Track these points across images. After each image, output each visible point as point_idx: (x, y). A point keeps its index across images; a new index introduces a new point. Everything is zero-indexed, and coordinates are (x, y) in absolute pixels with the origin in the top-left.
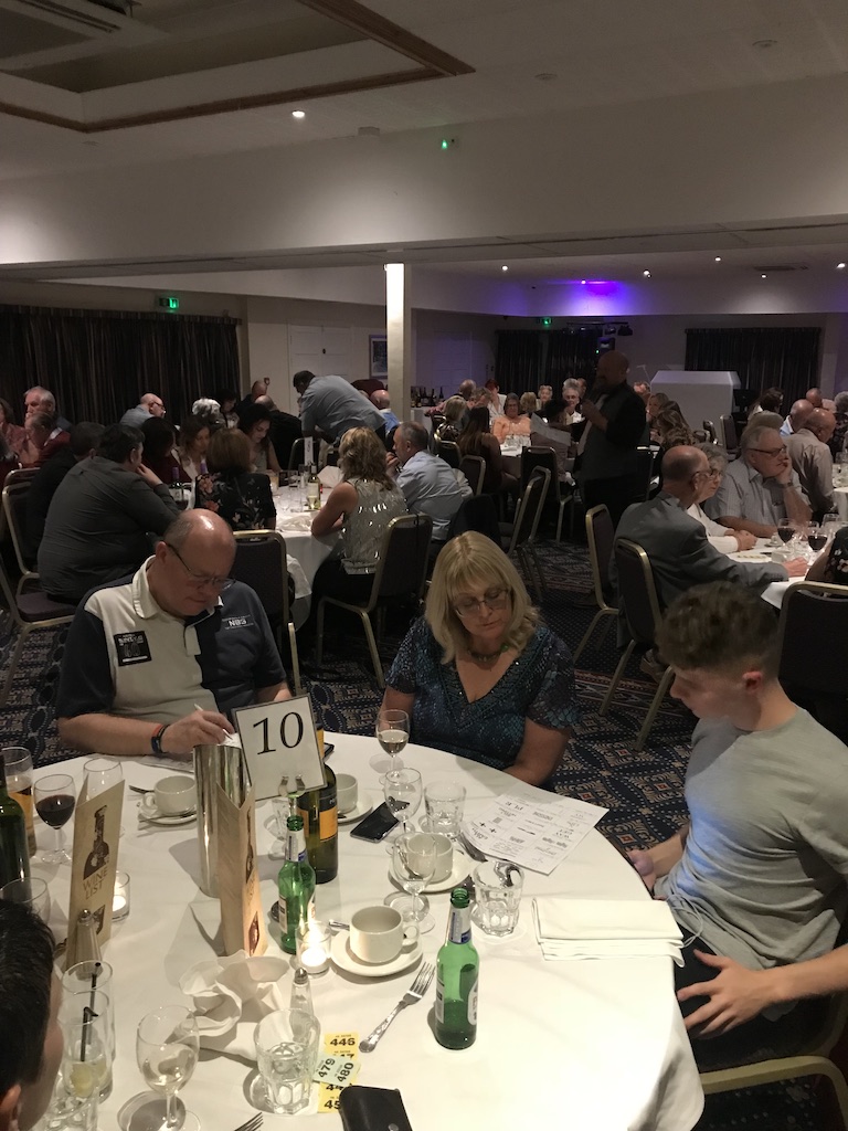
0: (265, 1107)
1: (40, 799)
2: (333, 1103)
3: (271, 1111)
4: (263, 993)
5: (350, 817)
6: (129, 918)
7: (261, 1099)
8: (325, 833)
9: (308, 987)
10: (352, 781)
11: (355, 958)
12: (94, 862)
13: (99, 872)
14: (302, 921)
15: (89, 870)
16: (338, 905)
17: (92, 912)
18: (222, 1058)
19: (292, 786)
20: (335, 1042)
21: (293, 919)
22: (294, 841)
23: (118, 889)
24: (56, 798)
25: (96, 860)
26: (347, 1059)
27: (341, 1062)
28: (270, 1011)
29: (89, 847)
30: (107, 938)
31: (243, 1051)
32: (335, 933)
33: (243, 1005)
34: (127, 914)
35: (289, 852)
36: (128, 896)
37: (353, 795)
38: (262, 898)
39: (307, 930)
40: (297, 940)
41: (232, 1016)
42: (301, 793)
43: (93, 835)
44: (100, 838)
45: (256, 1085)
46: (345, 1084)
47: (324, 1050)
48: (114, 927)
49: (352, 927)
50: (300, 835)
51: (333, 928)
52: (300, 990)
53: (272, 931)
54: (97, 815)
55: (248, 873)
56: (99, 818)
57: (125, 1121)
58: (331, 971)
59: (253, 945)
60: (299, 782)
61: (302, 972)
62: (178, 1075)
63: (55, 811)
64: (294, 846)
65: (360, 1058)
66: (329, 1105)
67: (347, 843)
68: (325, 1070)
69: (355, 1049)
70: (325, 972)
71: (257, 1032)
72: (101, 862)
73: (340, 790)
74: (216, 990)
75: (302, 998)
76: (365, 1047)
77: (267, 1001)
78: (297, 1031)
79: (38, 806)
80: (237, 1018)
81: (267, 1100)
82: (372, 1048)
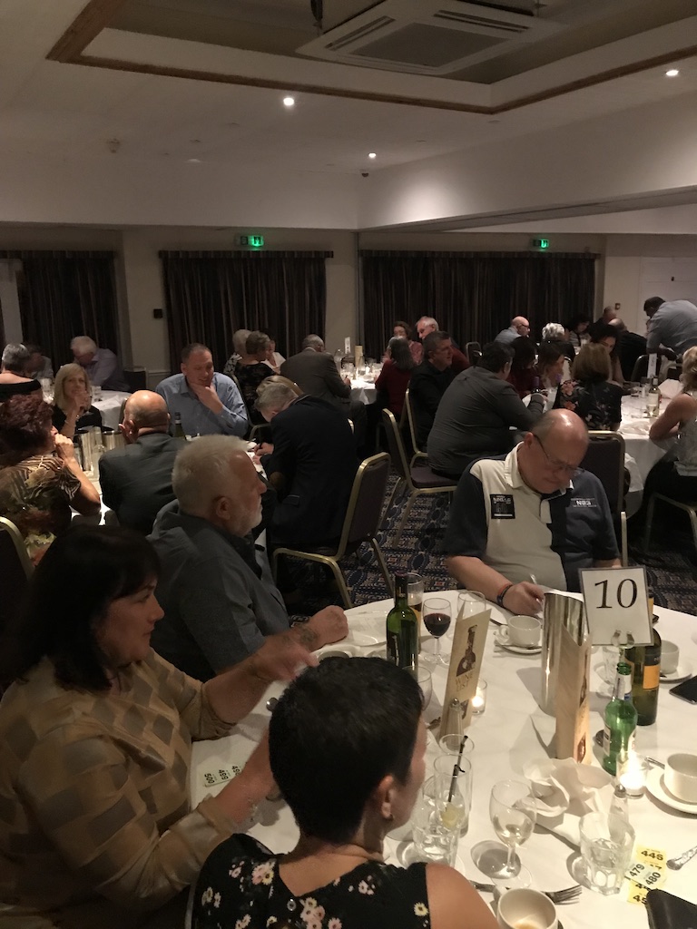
0: (584, 882)
1: (426, 614)
2: (641, 898)
3: (589, 888)
4: (588, 796)
5: (669, 677)
6: (484, 714)
7: (581, 876)
8: (648, 684)
9: (626, 801)
10: (674, 648)
11: (667, 792)
12: (465, 665)
13: (467, 673)
14: (622, 751)
15: (460, 671)
16: (655, 746)
17: (461, 701)
18: (550, 835)
19: (623, 639)
20: (645, 853)
21: (616, 747)
22: (621, 682)
23: (479, 691)
24: (438, 615)
25: (466, 664)
26: (656, 870)
27: (649, 870)
28: (590, 811)
29: (462, 654)
30: (468, 724)
31: (568, 836)
32: (651, 768)
33: (570, 801)
34: (482, 712)
35: (616, 691)
36: (485, 699)
37: (675, 660)
38: (590, 724)
39: (626, 758)
40: (618, 764)
41: (561, 806)
42: (631, 647)
43: (465, 645)
44: (470, 649)
45: (577, 864)
46: (652, 887)
47: (636, 858)
48: (473, 719)
49: (667, 766)
50: (627, 679)
51: (650, 764)
52: (619, 802)
53: (596, 753)
54: (470, 631)
55: (582, 700)
56: (471, 634)
57: (476, 856)
58: (645, 796)
59: (580, 758)
60: (630, 637)
61: (621, 788)
62: (518, 834)
63: (438, 625)
64: (621, 686)
65: (666, 871)
66: (637, 898)
67: (665, 697)
68: (635, 872)
69: (663, 864)
70: (640, 796)
71: (581, 823)
72: (469, 667)
73: (664, 654)
74: (550, 781)
75: (620, 809)
76: (671, 864)
77: (588, 803)
78: (614, 835)
79: (425, 618)
80: (565, 809)
81: (586, 879)
82: (678, 868)
